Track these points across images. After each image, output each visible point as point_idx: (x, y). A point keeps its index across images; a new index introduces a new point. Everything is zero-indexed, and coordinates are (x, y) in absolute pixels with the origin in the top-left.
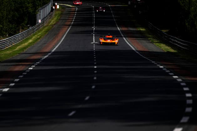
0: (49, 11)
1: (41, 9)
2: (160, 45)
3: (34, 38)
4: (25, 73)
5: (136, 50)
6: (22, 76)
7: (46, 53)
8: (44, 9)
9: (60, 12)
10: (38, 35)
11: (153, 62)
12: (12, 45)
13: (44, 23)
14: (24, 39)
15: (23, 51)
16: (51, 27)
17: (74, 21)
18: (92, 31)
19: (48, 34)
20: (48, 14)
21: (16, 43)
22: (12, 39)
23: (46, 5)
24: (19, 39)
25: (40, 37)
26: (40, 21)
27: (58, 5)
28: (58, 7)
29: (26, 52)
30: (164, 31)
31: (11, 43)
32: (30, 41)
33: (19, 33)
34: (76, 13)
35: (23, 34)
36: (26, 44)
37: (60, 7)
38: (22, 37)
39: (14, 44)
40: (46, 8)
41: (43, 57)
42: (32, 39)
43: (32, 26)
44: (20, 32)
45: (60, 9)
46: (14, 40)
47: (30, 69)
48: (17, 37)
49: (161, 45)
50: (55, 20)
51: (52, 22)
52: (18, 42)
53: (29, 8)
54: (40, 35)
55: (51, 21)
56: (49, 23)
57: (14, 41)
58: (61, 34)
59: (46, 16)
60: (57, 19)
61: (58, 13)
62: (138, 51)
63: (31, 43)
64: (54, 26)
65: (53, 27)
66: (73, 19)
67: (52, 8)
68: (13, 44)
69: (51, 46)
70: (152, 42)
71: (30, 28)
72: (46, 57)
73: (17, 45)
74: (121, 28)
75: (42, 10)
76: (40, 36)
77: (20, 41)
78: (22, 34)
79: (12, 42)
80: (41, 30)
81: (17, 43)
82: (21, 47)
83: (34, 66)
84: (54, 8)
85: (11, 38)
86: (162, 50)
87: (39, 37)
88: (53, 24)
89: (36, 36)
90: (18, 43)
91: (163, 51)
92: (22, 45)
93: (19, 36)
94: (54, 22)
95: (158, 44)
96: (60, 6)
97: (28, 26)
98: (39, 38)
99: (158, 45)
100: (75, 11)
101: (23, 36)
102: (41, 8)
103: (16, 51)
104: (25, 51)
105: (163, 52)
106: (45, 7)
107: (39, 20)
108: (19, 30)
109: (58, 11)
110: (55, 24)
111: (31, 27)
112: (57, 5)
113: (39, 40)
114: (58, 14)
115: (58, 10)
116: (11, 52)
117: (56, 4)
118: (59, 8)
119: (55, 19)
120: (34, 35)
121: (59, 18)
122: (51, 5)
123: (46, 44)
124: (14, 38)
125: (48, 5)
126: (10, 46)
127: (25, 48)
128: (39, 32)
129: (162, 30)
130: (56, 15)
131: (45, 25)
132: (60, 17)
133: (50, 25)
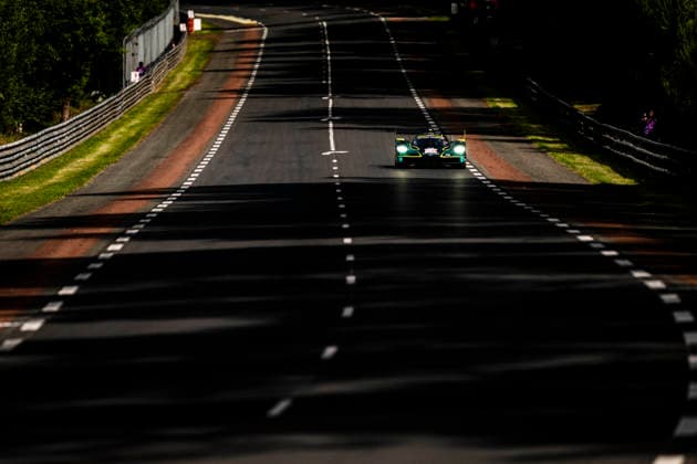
0: (168, 42)
1: (139, 34)
2: (571, 161)
3: (115, 136)
4: (98, 266)
5: (487, 180)
6: (86, 276)
7: (163, 193)
8: (149, 31)
9: (204, 44)
10: (132, 127)
11: (551, 220)
12: (39, 164)
13: (149, 82)
14: (81, 141)
15: (81, 184)
16: (175, 96)
17: (257, 77)
18: (324, 112)
19: (165, 123)
20: (162, 50)
21: (52, 157)
22: (39, 141)
23: (157, 19)
24: (64, 140)
25: (139, 134)
26: (135, 77)
27: (196, 17)
28: (197, 25)
29: (92, 187)
30: (583, 109)
31: (34, 155)
32: (104, 148)
33: (62, 120)
34: (265, 48)
35: (77, 123)
36: (90, 159)
37: (205, 26)
38: (74, 135)
39: (47, 160)
40: (155, 28)
41: (156, 207)
42: (111, 140)
43: (108, 97)
44: (67, 116)
45: (205, 32)
46: (46, 145)
47: (111, 248)
48: (56, 133)
49: (573, 158)
50: (189, 73)
51: (178, 80)
52: (60, 153)
53: (97, 31)
54: (136, 125)
55: (173, 77)
56: (168, 83)
57: (47, 148)
58: (211, 124)
59: (158, 60)
60: (194, 70)
61: (197, 47)
62: (493, 182)
63: (106, 156)
64: (187, 94)
65: (182, 96)
66: (252, 70)
67: (176, 28)
68: (43, 162)
69: (179, 167)
70: (543, 150)
71: (102, 102)
72: (165, 204)
73: (57, 165)
74: (426, 100)
75: (141, 38)
76: (138, 129)
77: (68, 149)
78: (74, 124)
79: (39, 152)
80: (141, 110)
81: (56, 155)
82: (70, 169)
83: (126, 239)
84: (183, 27)
85: (34, 139)
86: (580, 176)
87: (133, 133)
88: (182, 86)
89: (122, 130)
90: (60, 157)
91: (585, 179)
92: (75, 164)
93: (64, 129)
94: (184, 79)
95: (561, 155)
96: (204, 21)
97: (93, 93)
98: (134, 139)
99: (563, 160)
100: (260, 41)
101: (78, 132)
102: (138, 30)
103: (55, 184)
104: (85, 185)
105: (585, 183)
106: (153, 26)
107: (133, 74)
108: (61, 110)
109: (199, 42)
110: (188, 88)
111: (104, 99)
112: (192, 20)
113: (135, 146)
114: (199, 51)
115: (198, 36)
116: (37, 188)
117: (191, 14)
118: (203, 29)
119: (189, 68)
120: (117, 126)
121: (202, 65)
122: (175, 18)
123: (162, 160)
124: (46, 137)
125: (164, 17)
126: (33, 167)
127: (86, 174)
128: (133, 115)
129: (576, 107)
130: (190, 55)
131: (154, 90)
132: (204, 62)
133: (172, 92)
